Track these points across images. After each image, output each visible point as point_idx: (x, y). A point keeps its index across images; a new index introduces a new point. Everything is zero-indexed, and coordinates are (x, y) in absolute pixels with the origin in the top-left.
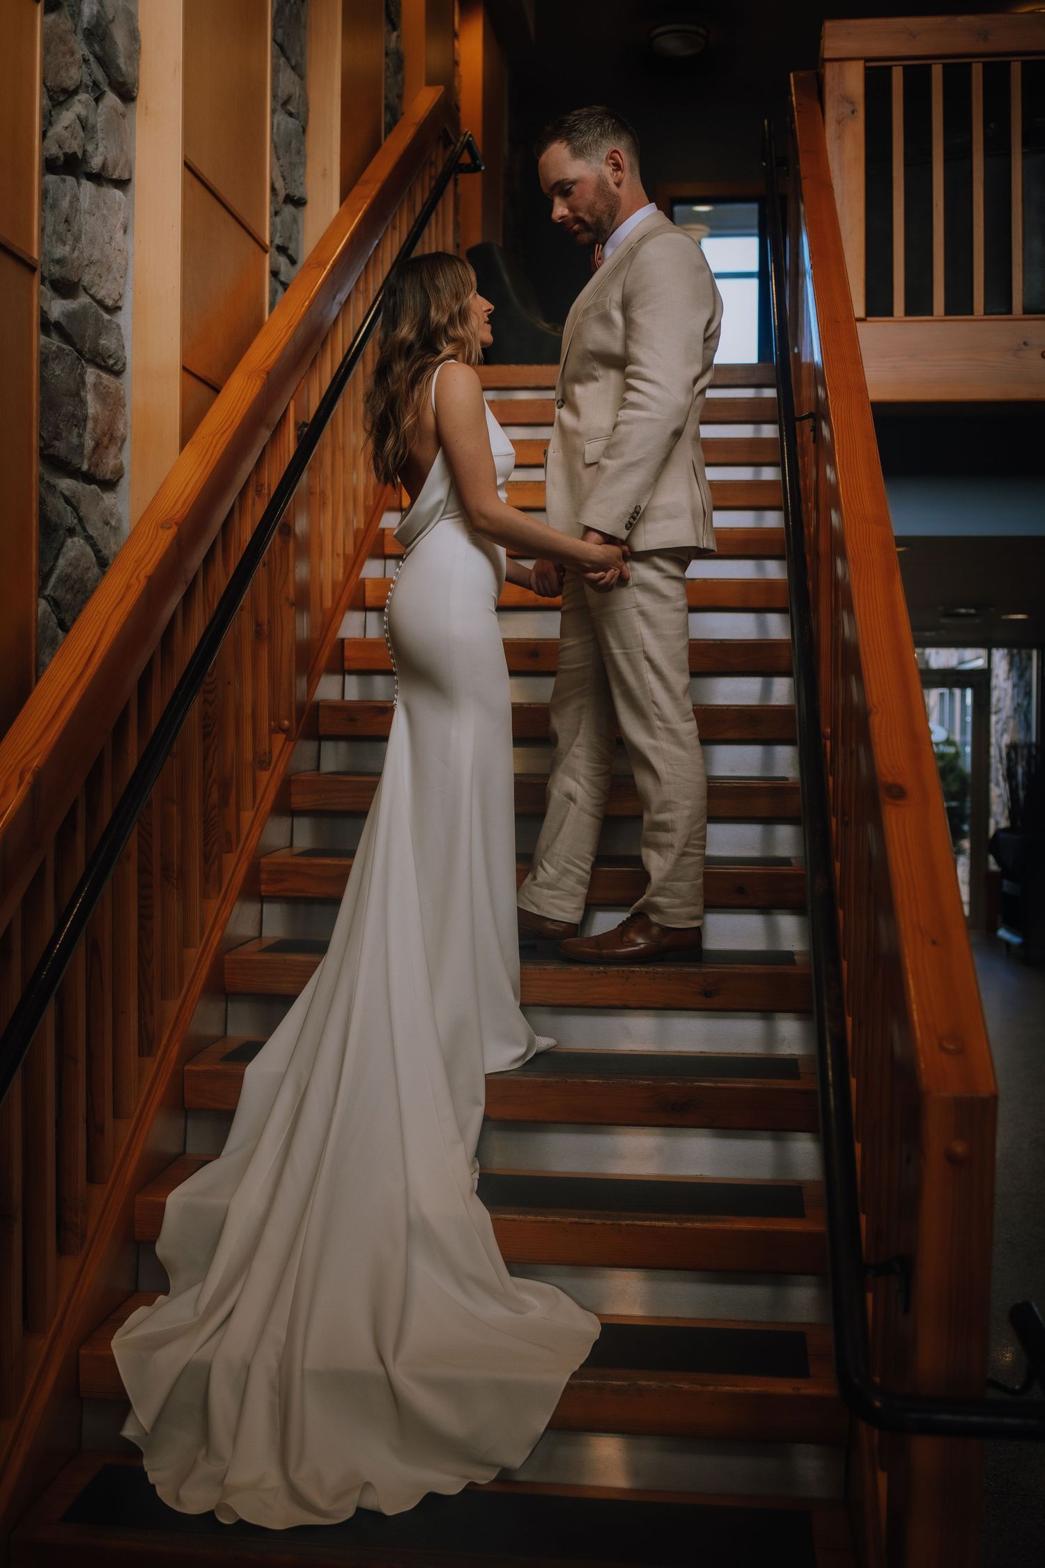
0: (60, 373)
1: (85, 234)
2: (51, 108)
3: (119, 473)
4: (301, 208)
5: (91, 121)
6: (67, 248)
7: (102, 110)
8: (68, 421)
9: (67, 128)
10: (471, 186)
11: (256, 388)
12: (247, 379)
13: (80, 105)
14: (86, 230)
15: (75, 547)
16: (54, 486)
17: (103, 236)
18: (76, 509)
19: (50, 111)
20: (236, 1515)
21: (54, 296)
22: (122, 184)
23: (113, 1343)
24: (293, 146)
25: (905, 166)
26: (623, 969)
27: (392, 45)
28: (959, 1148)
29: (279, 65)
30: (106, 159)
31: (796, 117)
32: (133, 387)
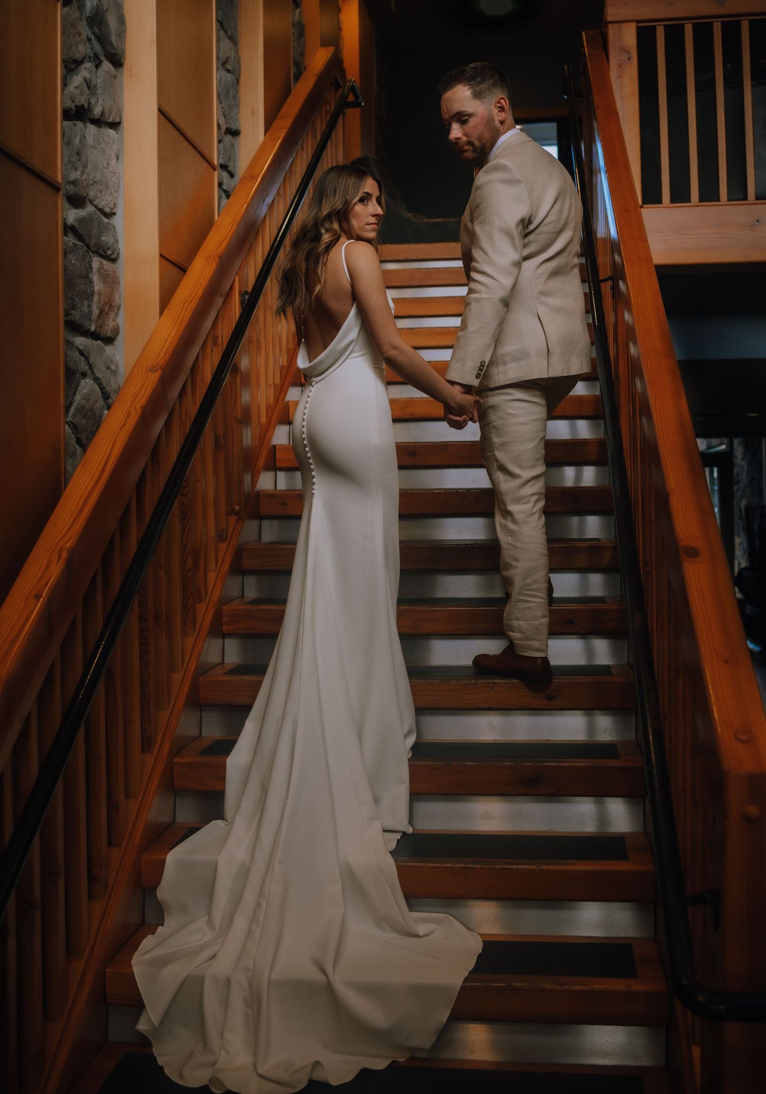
0: (75, 261)
1: (90, 162)
2: (66, 74)
3: (116, 331)
4: (236, 137)
5: (94, 82)
6: (79, 173)
7: (100, 74)
8: (81, 296)
9: (77, 87)
10: (353, 116)
11: (212, 268)
12: (205, 261)
13: (85, 71)
14: (91, 159)
15: (87, 386)
16: (72, 343)
17: (102, 163)
18: (87, 358)
19: (66, 76)
20: (224, 1086)
21: (70, 207)
22: (115, 126)
23: (133, 962)
24: (230, 93)
25: (668, 96)
26: (488, 681)
27: (297, 18)
28: (753, 810)
29: (220, 36)
30: (104, 108)
31: (589, 64)
32: (125, 270)
